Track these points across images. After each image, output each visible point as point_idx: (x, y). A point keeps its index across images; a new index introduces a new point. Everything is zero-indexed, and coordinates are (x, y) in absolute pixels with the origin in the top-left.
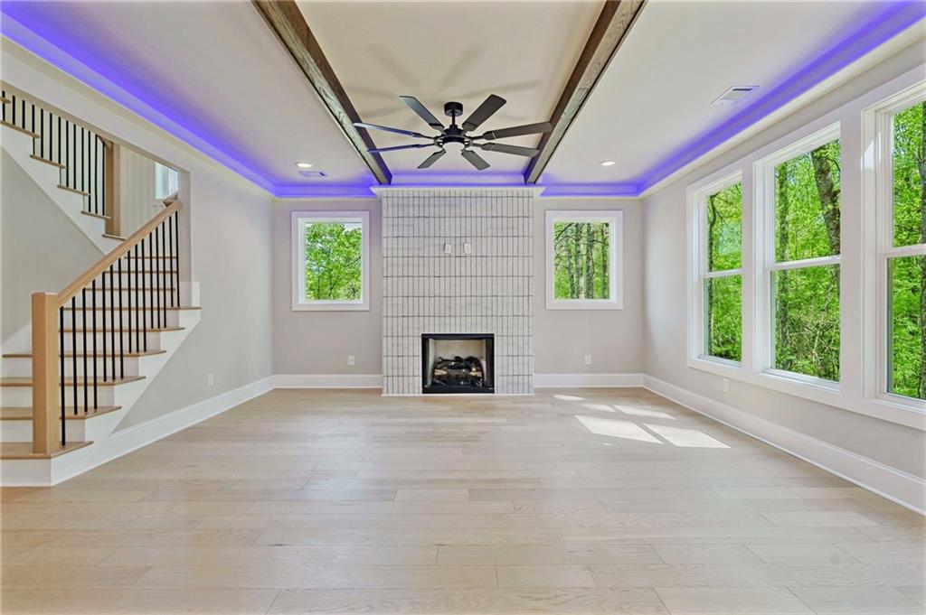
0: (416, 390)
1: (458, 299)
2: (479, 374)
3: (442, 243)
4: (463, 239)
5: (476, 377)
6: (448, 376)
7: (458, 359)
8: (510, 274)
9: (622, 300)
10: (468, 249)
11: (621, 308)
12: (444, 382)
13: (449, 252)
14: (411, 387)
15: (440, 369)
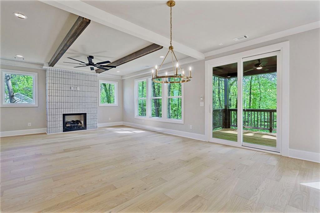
0: (61, 131)
1: (75, 103)
2: (81, 125)
3: (70, 86)
4: (77, 86)
5: (80, 126)
6: (71, 126)
7: (73, 121)
8: (91, 96)
9: (118, 103)
10: (78, 89)
11: (118, 106)
12: (69, 128)
13: (72, 89)
14: (59, 131)
15: (68, 124)
